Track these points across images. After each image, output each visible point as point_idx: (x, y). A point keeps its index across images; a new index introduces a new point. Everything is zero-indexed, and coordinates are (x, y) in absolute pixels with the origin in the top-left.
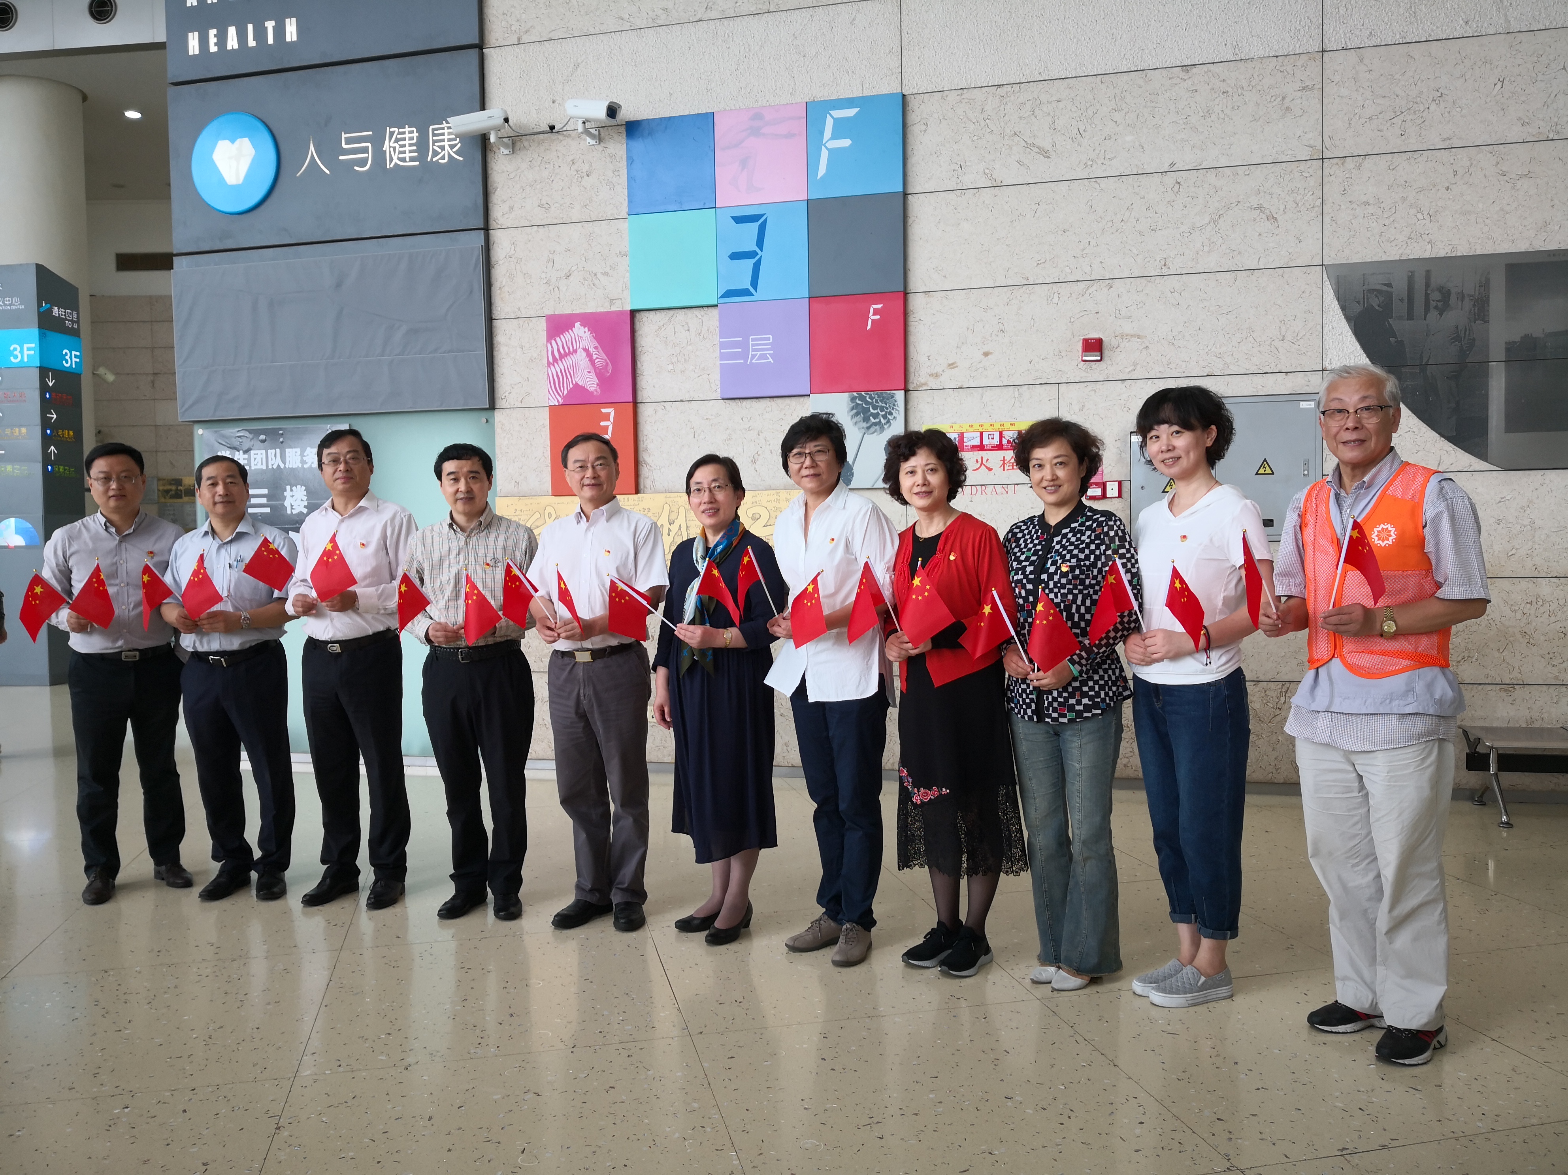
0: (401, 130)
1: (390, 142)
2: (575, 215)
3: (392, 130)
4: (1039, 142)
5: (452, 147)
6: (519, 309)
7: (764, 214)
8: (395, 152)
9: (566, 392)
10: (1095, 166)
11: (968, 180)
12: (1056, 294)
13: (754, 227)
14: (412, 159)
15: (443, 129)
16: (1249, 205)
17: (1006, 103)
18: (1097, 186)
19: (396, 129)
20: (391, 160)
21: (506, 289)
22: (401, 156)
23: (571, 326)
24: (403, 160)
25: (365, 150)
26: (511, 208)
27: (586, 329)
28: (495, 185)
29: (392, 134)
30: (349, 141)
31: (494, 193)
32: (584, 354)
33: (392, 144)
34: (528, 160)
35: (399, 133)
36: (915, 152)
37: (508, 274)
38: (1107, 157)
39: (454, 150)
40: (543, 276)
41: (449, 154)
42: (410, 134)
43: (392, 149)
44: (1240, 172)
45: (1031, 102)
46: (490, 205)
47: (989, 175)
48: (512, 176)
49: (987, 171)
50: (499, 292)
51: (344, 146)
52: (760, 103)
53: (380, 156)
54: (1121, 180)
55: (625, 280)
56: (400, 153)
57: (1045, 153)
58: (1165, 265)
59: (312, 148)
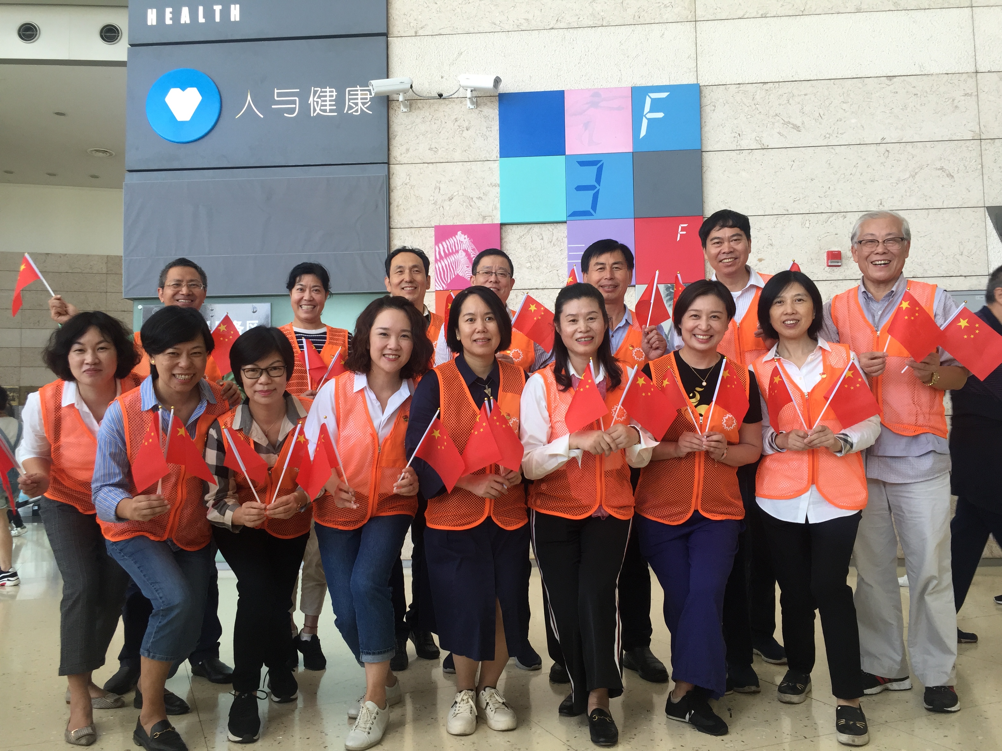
0: (323, 90)
1: (314, 97)
2: (457, 156)
3: (315, 89)
4: (792, 120)
5: (364, 104)
6: (412, 221)
7: (601, 161)
8: (318, 106)
9: (449, 281)
10: (831, 137)
11: (744, 144)
12: (808, 221)
13: (594, 169)
14: (331, 111)
15: (357, 90)
16: (935, 167)
17: (770, 95)
18: (833, 151)
19: (319, 89)
20: (315, 110)
21: (402, 207)
22: (322, 108)
23: (455, 234)
24: (325, 111)
25: (294, 102)
26: (408, 150)
27: (466, 236)
28: (395, 133)
29: (315, 92)
30: (279, 95)
31: (394, 139)
32: (464, 254)
33: (315, 99)
34: (421, 117)
35: (321, 92)
36: (707, 123)
37: (404, 197)
38: (839, 132)
39: (365, 106)
40: (432, 198)
41: (361, 108)
42: (330, 93)
43: (315, 103)
44: (927, 146)
45: (787, 95)
46: (391, 147)
47: (759, 141)
48: (409, 127)
49: (758, 138)
50: (396, 209)
51: (276, 98)
52: (596, 86)
53: (305, 107)
54: (849, 148)
55: (495, 202)
56: (322, 106)
57: (797, 128)
58: (881, 204)
59: (249, 97)
